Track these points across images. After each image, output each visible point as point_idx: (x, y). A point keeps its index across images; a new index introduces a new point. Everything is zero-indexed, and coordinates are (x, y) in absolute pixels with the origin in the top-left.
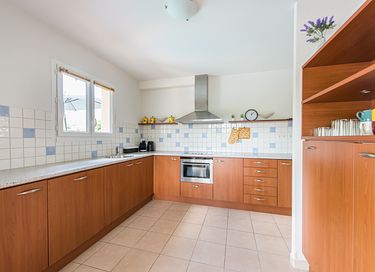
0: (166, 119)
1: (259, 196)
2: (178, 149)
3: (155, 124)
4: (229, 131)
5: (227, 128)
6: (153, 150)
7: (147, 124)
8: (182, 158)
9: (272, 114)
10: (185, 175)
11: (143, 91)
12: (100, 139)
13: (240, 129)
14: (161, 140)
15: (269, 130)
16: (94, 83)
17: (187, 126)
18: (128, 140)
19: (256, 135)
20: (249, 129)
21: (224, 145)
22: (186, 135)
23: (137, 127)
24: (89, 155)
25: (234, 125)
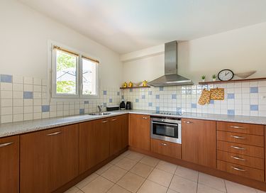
0: (141, 83)
1: (237, 165)
2: (150, 108)
3: (132, 88)
4: (200, 92)
5: (197, 90)
6: (130, 109)
7: (127, 88)
8: (151, 117)
9: (254, 73)
10: (155, 132)
11: (123, 62)
12: (86, 100)
13: (212, 90)
14: (137, 101)
15: (249, 90)
16: (82, 57)
17: (158, 89)
18: (111, 101)
19: (232, 96)
20: (223, 90)
21: (194, 106)
22: (158, 97)
23: (119, 90)
24: (78, 112)
25: (205, 87)
